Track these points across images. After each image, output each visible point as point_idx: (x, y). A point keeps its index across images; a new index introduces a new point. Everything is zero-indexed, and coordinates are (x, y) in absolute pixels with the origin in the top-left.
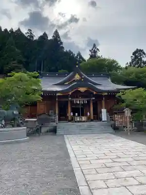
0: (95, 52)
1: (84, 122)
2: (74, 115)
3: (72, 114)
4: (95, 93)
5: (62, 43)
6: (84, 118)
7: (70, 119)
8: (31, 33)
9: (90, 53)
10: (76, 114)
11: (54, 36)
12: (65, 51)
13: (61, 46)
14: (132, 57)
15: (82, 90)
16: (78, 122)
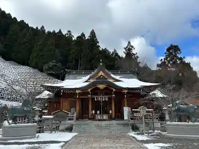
0: (130, 50)
1: (105, 120)
2: (96, 113)
3: (94, 112)
4: (114, 90)
5: (98, 42)
6: (105, 117)
7: (90, 117)
8: (70, 34)
9: (125, 51)
10: (98, 112)
11: (90, 36)
12: (101, 49)
13: (98, 44)
14: (165, 53)
15: (101, 86)
16: (99, 120)
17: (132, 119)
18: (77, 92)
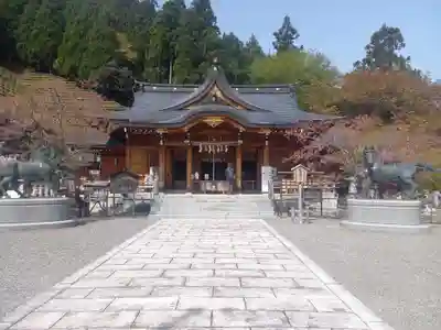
1: (221, 193)
2: (202, 177)
3: (197, 175)
4: (242, 129)
5: (214, 19)
6: (220, 186)
9: (275, 40)
10: (207, 176)
12: (221, 36)
13: (213, 24)
14: (368, 47)
16: (208, 192)
17: (277, 191)
18: (160, 132)
